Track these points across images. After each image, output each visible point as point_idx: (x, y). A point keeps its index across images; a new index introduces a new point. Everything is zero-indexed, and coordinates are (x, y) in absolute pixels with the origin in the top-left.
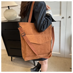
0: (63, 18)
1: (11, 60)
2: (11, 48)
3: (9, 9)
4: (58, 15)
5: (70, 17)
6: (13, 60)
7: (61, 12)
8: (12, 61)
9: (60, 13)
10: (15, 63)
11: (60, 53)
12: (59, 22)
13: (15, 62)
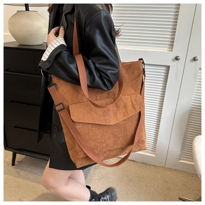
0: (177, 59)
1: (11, 163)
2: (15, 127)
3: (27, 9)
4: (165, 50)
5: (195, 59)
6: (16, 163)
7: (173, 42)
8: (13, 164)
9: (172, 46)
10: (22, 172)
11: (154, 156)
12: (164, 68)
13: (22, 170)
